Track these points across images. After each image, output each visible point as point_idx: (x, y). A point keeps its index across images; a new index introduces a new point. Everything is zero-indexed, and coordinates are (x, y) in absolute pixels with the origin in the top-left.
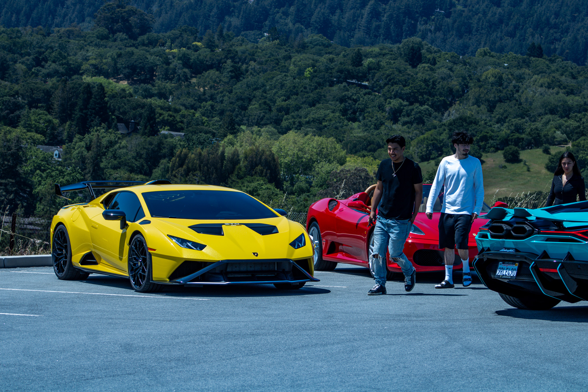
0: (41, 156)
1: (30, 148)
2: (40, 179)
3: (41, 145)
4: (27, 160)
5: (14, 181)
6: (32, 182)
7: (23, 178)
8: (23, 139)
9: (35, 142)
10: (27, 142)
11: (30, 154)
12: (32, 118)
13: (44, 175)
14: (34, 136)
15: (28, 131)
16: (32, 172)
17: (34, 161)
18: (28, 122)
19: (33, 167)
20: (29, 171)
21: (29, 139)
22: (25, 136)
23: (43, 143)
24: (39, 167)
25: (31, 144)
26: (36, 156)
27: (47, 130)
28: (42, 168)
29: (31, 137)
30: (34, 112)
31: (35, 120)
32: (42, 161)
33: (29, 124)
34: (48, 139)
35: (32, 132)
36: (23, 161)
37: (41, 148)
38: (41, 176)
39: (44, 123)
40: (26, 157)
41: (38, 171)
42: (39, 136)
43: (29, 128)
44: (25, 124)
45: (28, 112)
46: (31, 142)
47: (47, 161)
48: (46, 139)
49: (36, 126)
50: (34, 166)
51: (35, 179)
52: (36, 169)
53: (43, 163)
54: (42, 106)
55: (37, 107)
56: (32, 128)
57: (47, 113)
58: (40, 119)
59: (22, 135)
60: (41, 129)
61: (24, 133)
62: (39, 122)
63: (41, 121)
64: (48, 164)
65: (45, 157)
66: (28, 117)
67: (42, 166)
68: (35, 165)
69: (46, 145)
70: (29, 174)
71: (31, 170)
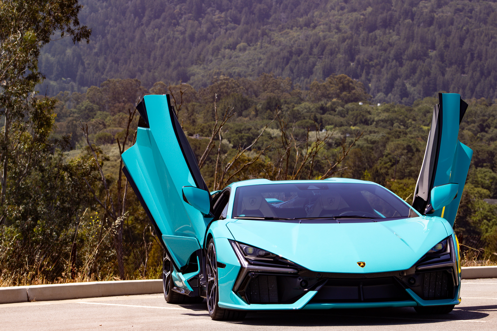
0: (487, 208)
1: (478, 201)
2: (487, 227)
3: (487, 198)
4: (475, 212)
5: (464, 230)
6: (481, 230)
7: (472, 227)
8: (471, 194)
9: (481, 196)
10: (475, 196)
11: (477, 206)
12: (479, 176)
13: (490, 224)
14: (481, 191)
15: (476, 187)
16: (480, 221)
17: (481, 213)
18: (475, 179)
19: (480, 218)
20: (477, 221)
21: (476, 193)
22: (472, 191)
23: (489, 197)
24: (486, 217)
25: (478, 198)
26: (483, 208)
27: (492, 185)
28: (489, 218)
29: (478, 192)
30: (479, 170)
31: (481, 177)
32: (488, 212)
33: (476, 181)
34: (492, 193)
35: (479, 187)
36: (472, 212)
37: (487, 201)
38: (488, 225)
39: (489, 180)
40: (474, 209)
41: (485, 221)
42: (485, 191)
43: (476, 184)
44: (473, 180)
45: (475, 171)
46: (478, 197)
47: (492, 212)
48: (491, 193)
49: (482, 182)
50: (481, 216)
51: (483, 228)
52: (483, 219)
53: (489, 214)
54: (487, 166)
55: (482, 166)
56: (478, 184)
57: (491, 170)
58: (486, 176)
59: (470, 190)
60: (486, 185)
61: (472, 188)
62: (485, 179)
63: (487, 178)
64: (493, 215)
65: (491, 209)
66: (475, 174)
67: (488, 216)
68: (483, 216)
69: (491, 198)
70: (477, 223)
71: (479, 220)
